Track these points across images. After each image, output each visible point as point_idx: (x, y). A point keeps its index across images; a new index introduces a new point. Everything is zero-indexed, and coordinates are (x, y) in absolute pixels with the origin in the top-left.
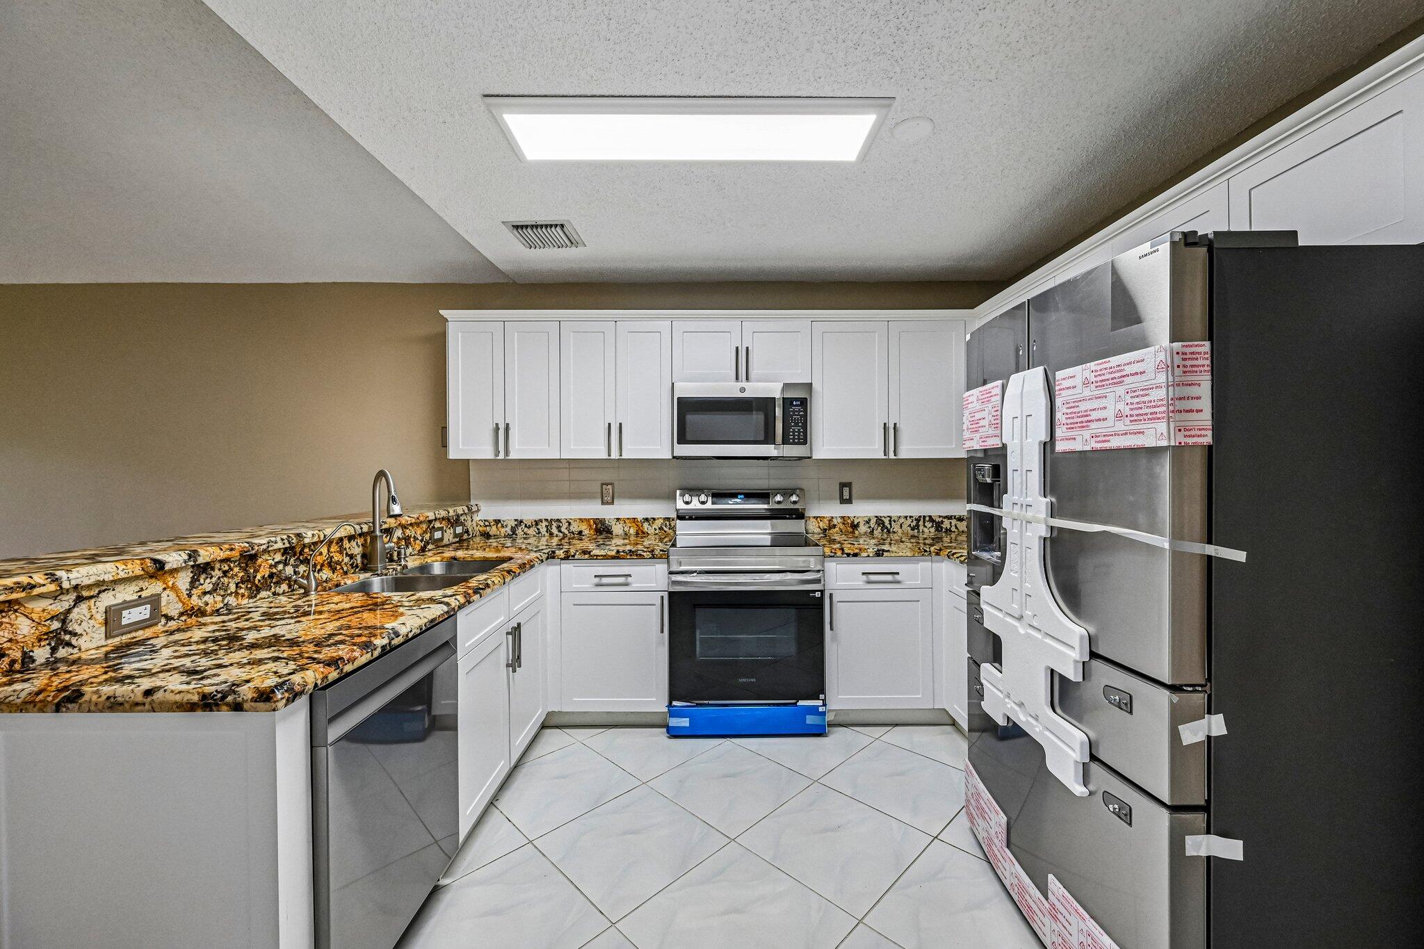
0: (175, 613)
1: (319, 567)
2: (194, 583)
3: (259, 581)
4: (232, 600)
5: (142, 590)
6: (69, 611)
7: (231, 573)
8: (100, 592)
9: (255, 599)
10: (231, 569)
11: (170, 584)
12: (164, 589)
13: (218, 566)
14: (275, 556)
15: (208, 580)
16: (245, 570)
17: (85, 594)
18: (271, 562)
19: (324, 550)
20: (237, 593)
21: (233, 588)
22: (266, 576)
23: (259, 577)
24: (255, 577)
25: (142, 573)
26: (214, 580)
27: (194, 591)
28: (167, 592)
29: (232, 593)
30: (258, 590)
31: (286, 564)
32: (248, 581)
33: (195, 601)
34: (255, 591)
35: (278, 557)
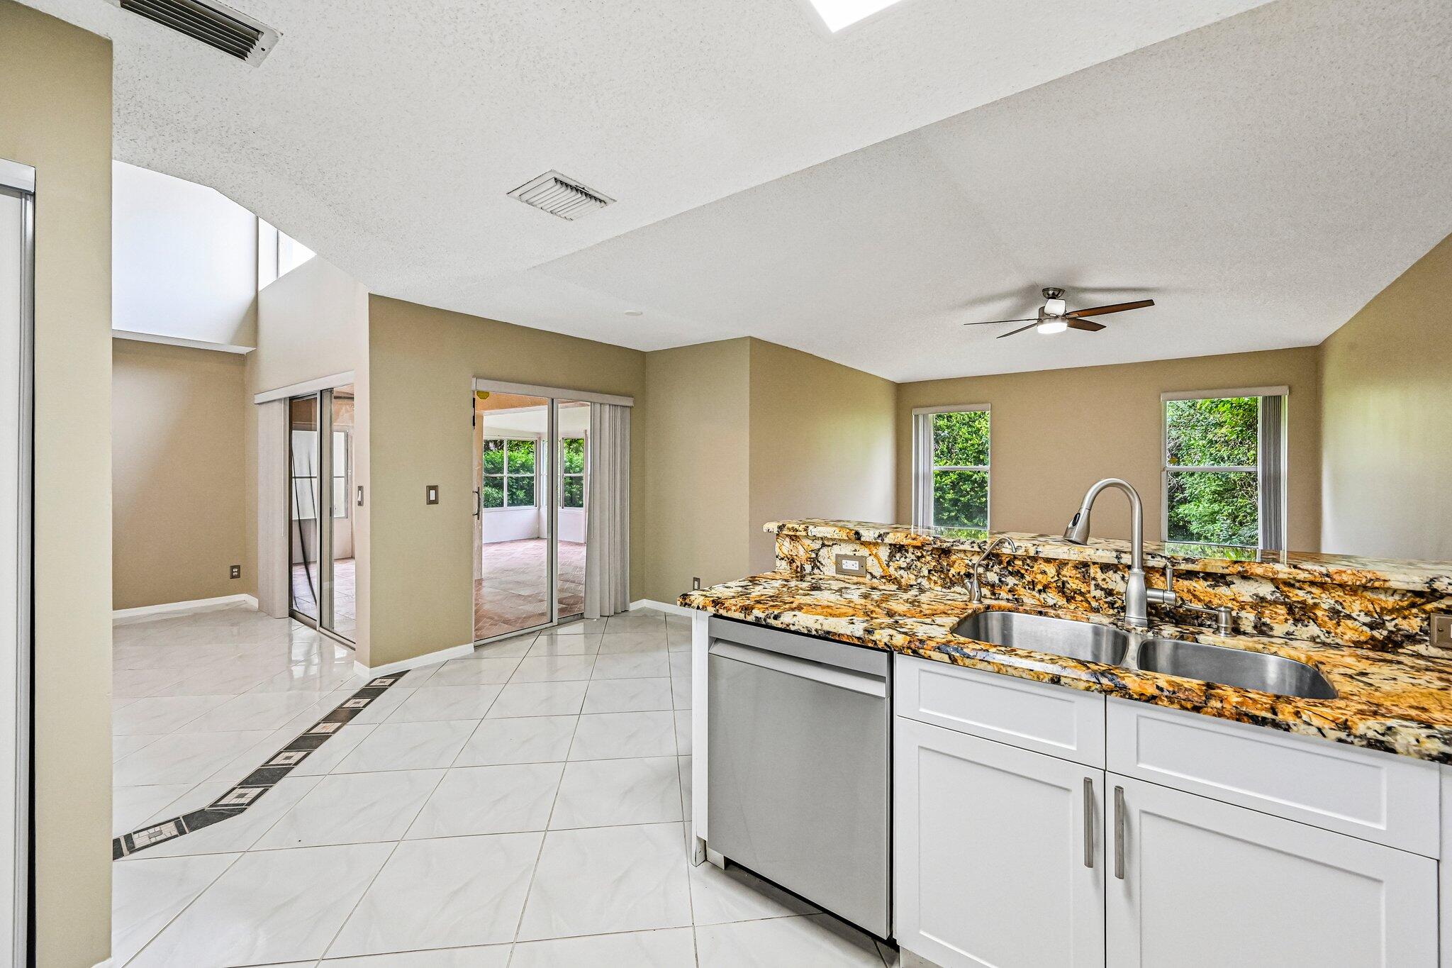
0: (877, 574)
1: (1040, 587)
2: (891, 556)
3: (954, 576)
4: (925, 582)
5: (855, 550)
6: (819, 550)
7: (924, 559)
8: (833, 544)
9: (949, 591)
10: (923, 556)
11: (874, 552)
12: (870, 555)
13: (911, 550)
14: (973, 558)
15: (903, 559)
16: (938, 561)
17: (826, 543)
18: (967, 562)
19: (1051, 570)
20: (929, 579)
21: (925, 573)
22: (962, 573)
23: (953, 571)
24: (949, 571)
25: (847, 538)
26: (908, 560)
27: (891, 563)
28: (872, 557)
29: (924, 577)
30: (953, 584)
31: (987, 568)
32: (942, 572)
33: (892, 570)
34: (949, 583)
35: (976, 559)
